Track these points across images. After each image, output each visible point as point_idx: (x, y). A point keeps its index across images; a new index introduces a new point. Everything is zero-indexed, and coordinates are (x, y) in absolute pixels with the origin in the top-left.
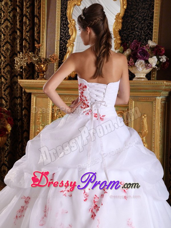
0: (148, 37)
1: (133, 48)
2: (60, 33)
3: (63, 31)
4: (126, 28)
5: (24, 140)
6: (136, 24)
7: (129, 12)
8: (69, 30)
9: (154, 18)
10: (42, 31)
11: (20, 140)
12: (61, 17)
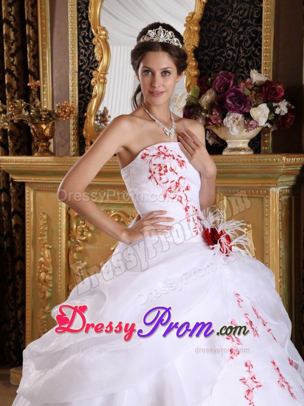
0: (252, 62)
1: (220, 89)
2: (79, 56)
3: (83, 51)
4: (209, 44)
5: (18, 277)
6: (228, 35)
7: (214, 10)
8: (95, 49)
9: (264, 20)
10: (43, 52)
11: (10, 277)
12: (79, 23)
